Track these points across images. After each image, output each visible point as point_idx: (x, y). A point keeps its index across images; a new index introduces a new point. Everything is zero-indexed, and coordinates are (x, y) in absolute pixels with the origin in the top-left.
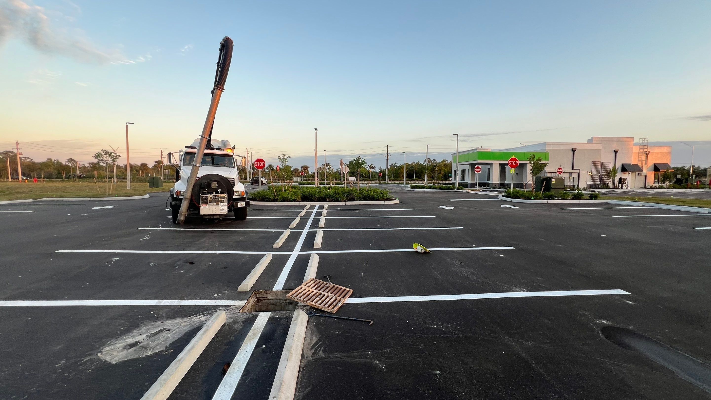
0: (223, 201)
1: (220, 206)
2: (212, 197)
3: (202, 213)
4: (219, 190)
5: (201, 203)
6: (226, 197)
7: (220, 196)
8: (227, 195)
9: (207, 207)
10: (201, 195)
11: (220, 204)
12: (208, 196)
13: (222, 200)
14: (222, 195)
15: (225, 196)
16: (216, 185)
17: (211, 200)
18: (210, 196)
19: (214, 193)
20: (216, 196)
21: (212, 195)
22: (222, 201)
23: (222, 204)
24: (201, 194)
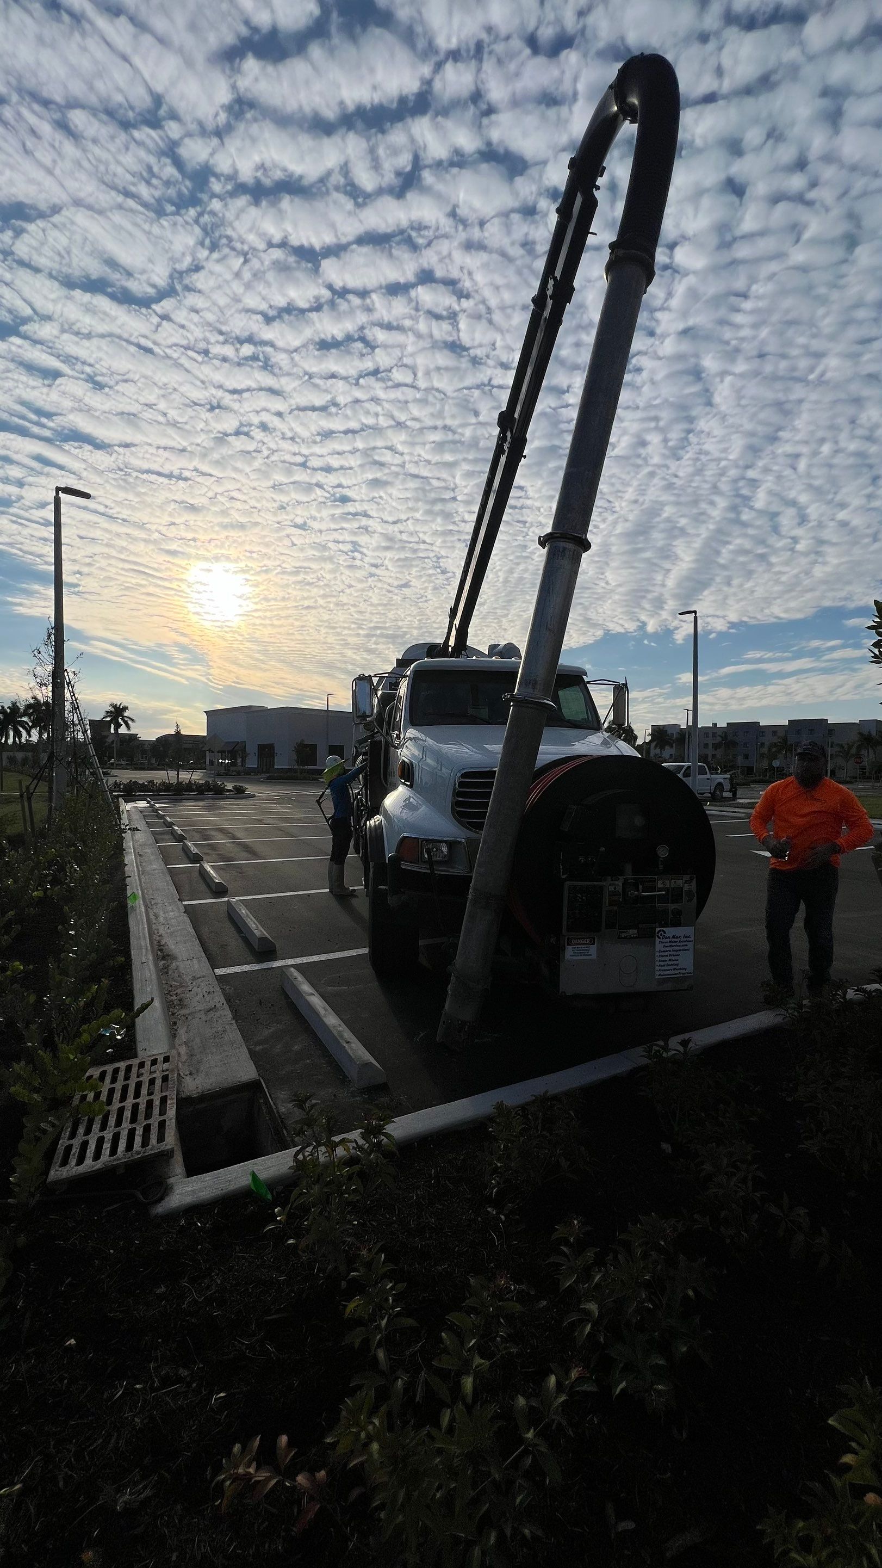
0: (678, 913)
1: (659, 947)
2: (620, 889)
3: (569, 984)
4: (663, 852)
5: (564, 931)
6: (689, 893)
7: (660, 885)
8: (691, 879)
9: (593, 949)
10: (568, 883)
11: (657, 930)
12: (601, 888)
13: (672, 906)
14: (668, 882)
15: (686, 887)
16: (639, 821)
17: (616, 908)
18: (612, 888)
19: (628, 868)
20: (640, 887)
21: (622, 879)
22: (670, 916)
23: (670, 931)
24: (564, 877)
